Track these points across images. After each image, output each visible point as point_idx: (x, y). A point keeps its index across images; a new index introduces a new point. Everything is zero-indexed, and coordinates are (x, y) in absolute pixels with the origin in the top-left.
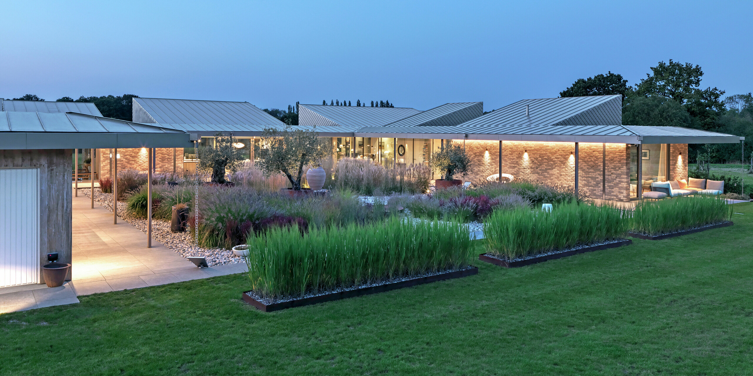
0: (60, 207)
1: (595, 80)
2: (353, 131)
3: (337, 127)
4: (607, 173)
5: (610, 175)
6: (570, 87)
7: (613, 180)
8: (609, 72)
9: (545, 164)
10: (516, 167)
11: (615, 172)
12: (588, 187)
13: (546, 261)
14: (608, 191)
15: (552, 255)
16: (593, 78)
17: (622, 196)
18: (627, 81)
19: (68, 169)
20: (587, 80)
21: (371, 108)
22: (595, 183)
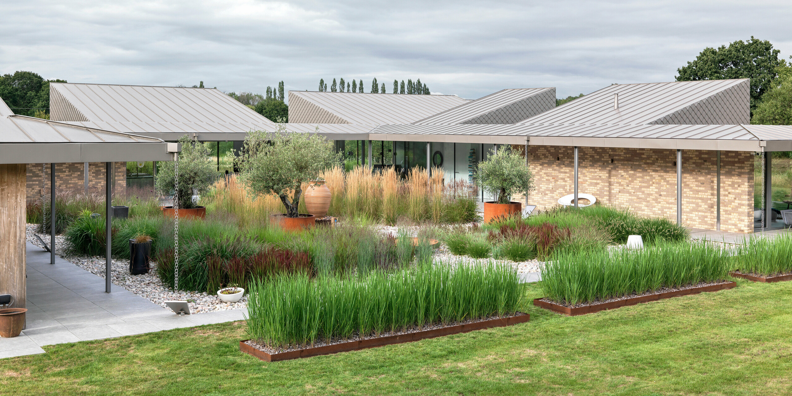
0: (12, 237)
1: (729, 50)
2: (368, 131)
3: (345, 125)
4: (722, 192)
5: (727, 196)
6: (692, 61)
7: (730, 202)
8: (752, 37)
9: (639, 179)
10: (598, 184)
11: (733, 191)
12: (697, 213)
13: (619, 307)
14: (724, 218)
15: (627, 300)
16: (727, 46)
17: (743, 226)
18: (779, 51)
19: (21, 189)
20: (717, 50)
21: (394, 95)
22: (706, 206)
